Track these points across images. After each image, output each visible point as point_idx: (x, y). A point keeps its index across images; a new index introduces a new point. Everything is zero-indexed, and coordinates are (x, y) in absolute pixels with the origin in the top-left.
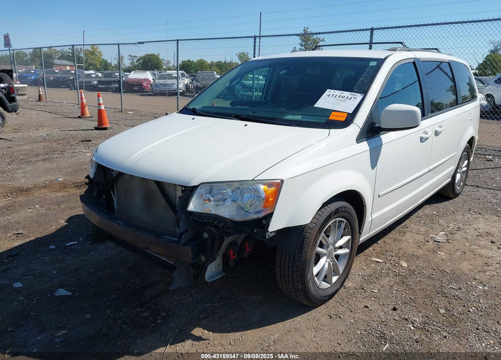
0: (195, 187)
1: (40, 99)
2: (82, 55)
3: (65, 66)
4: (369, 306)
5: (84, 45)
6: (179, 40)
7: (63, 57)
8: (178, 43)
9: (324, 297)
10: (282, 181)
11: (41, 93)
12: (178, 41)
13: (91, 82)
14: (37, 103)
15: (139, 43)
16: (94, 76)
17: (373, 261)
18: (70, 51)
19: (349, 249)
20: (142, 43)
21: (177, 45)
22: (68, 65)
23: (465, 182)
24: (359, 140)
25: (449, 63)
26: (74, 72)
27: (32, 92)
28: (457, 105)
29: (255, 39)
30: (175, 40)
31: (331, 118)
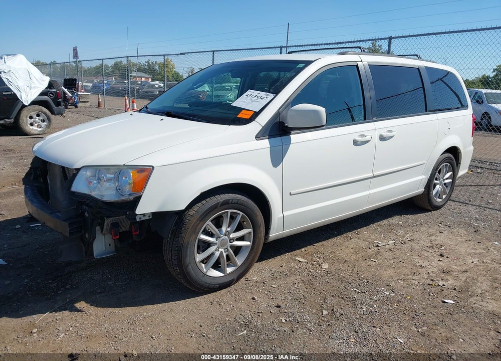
0: (78, 170)
1: (99, 106)
2: (157, 67)
3: (141, 77)
4: (256, 298)
5: (137, 56)
6: (215, 51)
7: (141, 69)
8: (213, 53)
9: (212, 284)
10: (153, 167)
11: (100, 100)
12: (213, 51)
13: (153, 92)
14: (95, 109)
15: (181, 54)
16: (157, 86)
17: (296, 260)
18: (147, 64)
19: (250, 242)
20: (184, 54)
21: (213, 56)
22: (143, 77)
23: (450, 195)
24: (259, 137)
25: (418, 69)
26: (140, 82)
27: (93, 99)
28: (426, 112)
29: (281, 50)
30: (211, 51)
31: (240, 116)
